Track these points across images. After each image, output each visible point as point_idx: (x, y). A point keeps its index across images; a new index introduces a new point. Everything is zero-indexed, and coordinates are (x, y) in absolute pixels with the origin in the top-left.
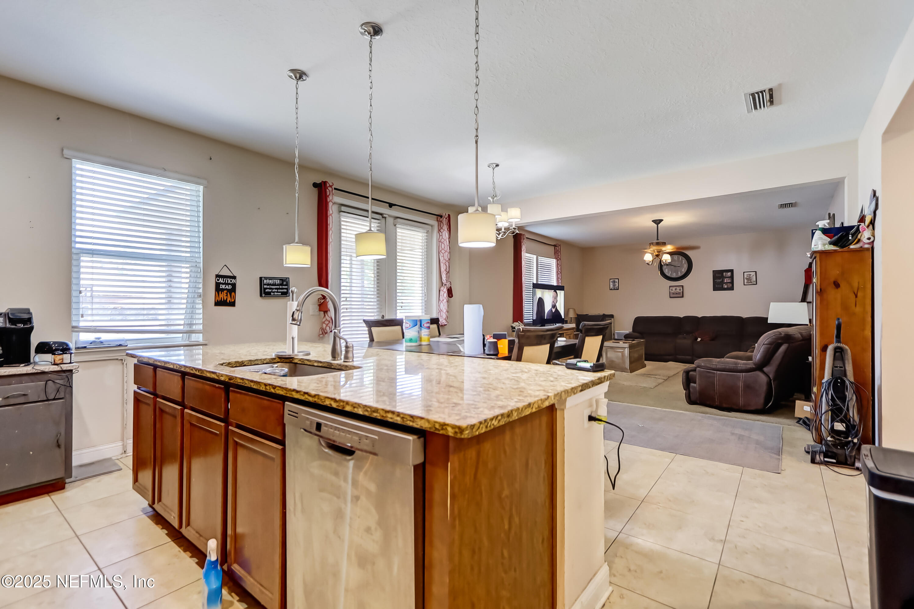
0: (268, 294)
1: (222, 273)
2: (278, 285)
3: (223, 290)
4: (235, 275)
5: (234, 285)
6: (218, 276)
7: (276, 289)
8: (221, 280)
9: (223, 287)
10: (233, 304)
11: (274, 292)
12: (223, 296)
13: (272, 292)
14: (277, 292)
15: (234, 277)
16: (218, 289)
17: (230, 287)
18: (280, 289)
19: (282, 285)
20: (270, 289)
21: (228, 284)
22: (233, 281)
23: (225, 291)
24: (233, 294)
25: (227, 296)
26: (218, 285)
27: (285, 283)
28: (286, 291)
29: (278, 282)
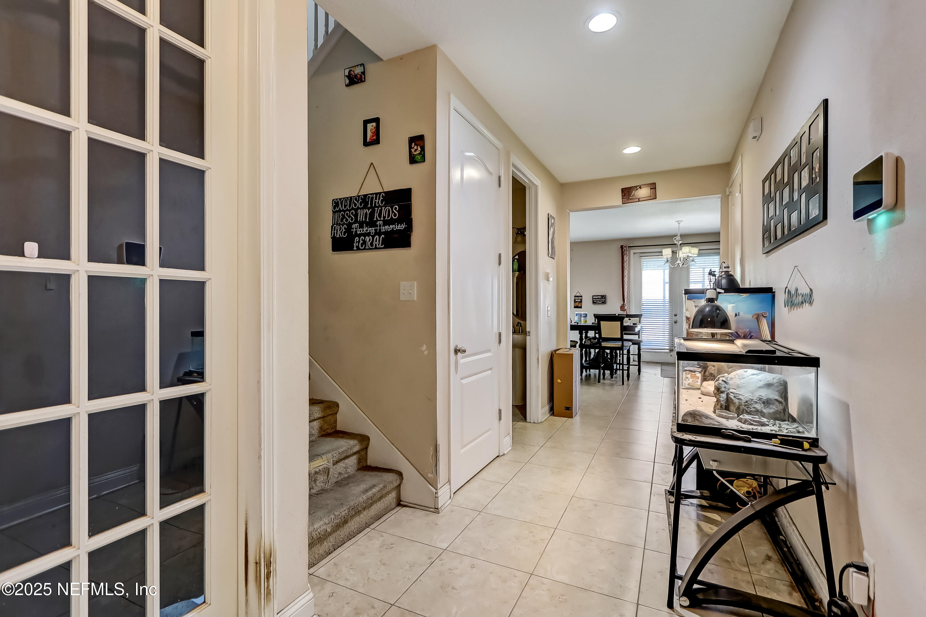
0: (596, 302)
1: (577, 295)
2: (600, 299)
3: (577, 302)
4: (582, 295)
5: (581, 300)
6: (575, 296)
7: (599, 300)
8: (576, 298)
9: (576, 300)
10: (581, 307)
11: (598, 302)
12: (577, 304)
13: (597, 302)
14: (600, 302)
15: (581, 296)
16: (575, 302)
17: (580, 300)
18: (601, 300)
19: (602, 298)
20: (596, 300)
21: (579, 299)
22: (581, 298)
23: (578, 302)
24: (581, 303)
25: (578, 304)
26: (575, 300)
27: (603, 298)
28: (604, 301)
29: (600, 297)
